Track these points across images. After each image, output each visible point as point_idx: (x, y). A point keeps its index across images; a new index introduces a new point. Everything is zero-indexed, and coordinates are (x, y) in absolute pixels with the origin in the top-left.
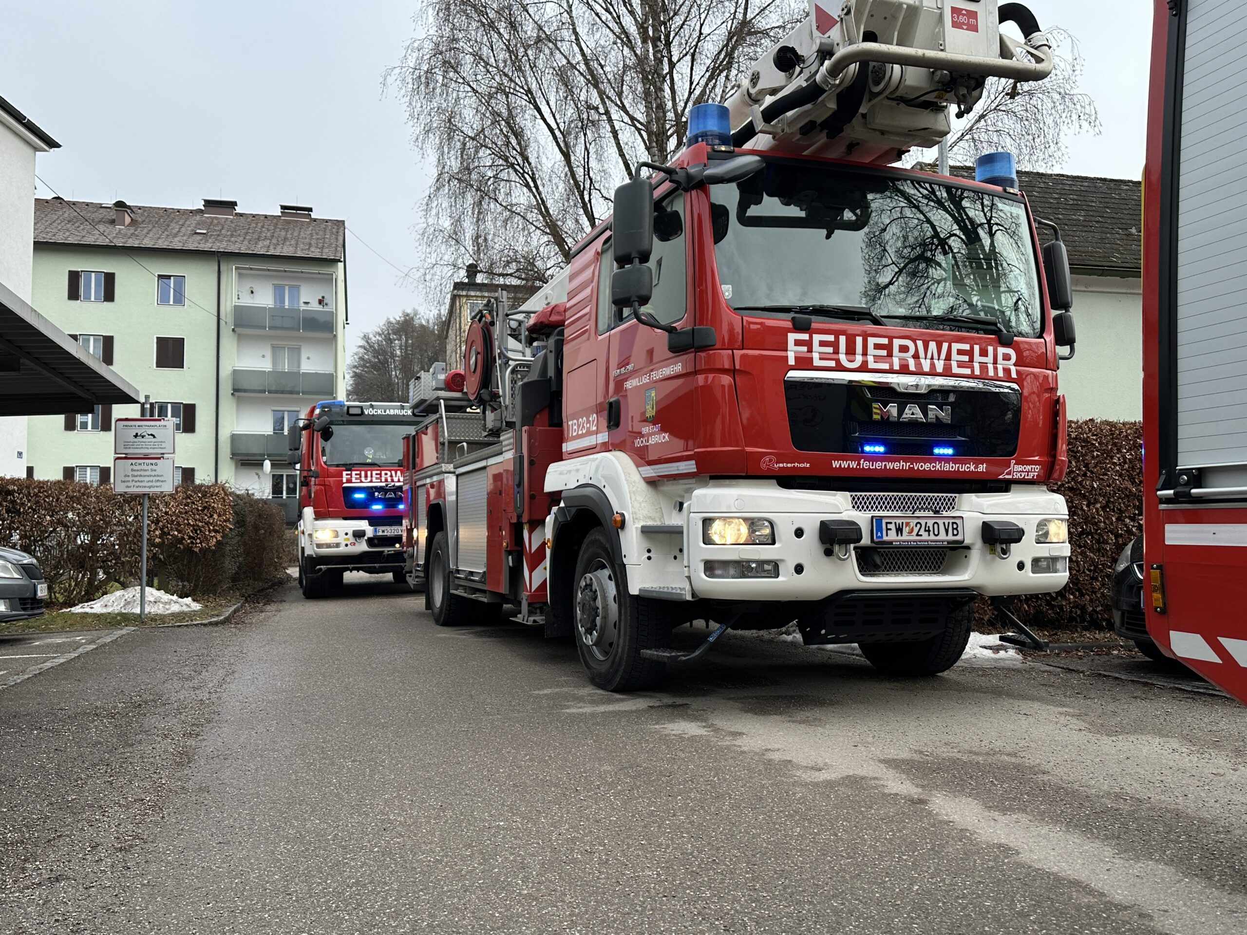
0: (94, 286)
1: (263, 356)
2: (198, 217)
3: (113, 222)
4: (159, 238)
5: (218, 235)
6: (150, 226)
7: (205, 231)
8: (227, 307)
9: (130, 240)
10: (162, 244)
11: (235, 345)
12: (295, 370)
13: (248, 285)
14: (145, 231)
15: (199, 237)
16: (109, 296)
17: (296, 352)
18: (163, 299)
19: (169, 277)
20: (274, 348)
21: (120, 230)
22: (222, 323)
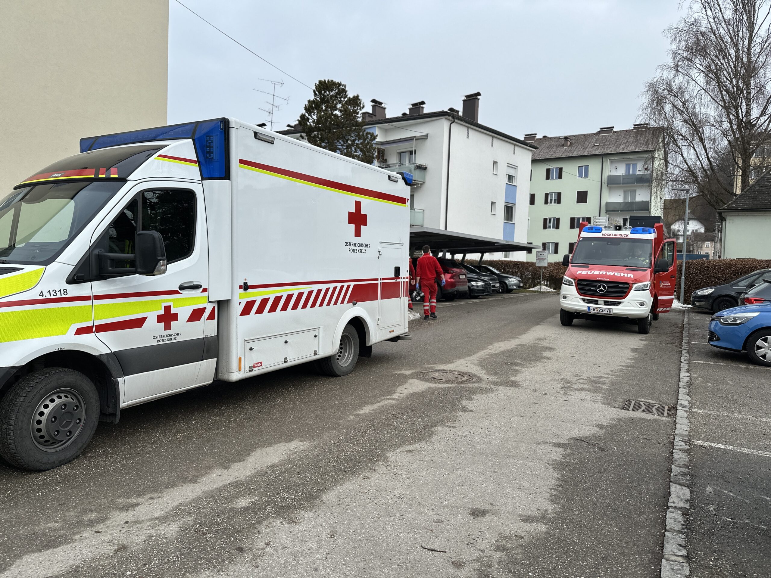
0: (555, 174)
1: (620, 195)
2: (597, 137)
3: (563, 145)
4: (580, 151)
5: (604, 145)
6: (577, 145)
7: (598, 144)
8: (605, 176)
9: (569, 154)
10: (580, 154)
11: (608, 192)
12: (633, 201)
13: (614, 166)
14: (575, 148)
15: (595, 148)
16: (560, 177)
17: (634, 193)
18: (580, 176)
19: (583, 166)
20: (625, 192)
21: (566, 148)
22: (603, 183)
